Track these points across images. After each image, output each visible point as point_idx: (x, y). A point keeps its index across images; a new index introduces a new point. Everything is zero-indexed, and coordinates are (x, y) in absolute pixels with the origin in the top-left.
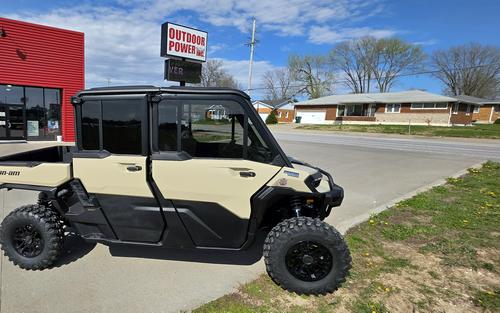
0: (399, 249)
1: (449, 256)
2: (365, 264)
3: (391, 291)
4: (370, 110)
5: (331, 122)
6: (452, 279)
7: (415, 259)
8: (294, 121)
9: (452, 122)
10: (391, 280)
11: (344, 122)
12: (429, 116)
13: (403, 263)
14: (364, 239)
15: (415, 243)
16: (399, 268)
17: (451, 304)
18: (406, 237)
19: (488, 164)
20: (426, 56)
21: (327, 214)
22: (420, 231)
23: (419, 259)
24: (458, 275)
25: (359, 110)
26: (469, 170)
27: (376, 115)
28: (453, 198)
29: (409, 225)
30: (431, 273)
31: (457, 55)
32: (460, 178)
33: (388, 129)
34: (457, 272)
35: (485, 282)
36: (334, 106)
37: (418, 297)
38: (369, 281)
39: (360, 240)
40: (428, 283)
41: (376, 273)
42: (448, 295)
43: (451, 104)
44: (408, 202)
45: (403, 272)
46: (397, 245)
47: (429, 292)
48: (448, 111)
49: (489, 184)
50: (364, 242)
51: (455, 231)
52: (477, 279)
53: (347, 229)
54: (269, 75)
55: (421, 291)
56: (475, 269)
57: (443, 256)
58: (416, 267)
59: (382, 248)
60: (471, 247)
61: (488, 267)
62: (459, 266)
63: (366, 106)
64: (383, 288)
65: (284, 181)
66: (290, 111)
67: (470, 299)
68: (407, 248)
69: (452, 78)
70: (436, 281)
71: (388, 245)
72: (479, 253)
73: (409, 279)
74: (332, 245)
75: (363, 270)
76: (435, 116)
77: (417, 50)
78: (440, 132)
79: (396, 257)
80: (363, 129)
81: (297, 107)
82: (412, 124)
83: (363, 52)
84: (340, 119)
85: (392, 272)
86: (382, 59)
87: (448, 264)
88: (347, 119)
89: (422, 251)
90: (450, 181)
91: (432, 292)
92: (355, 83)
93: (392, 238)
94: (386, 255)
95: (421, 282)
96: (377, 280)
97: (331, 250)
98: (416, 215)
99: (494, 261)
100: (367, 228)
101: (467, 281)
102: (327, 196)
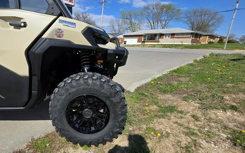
0: (169, 99)
1: (204, 102)
2: (143, 112)
3: (162, 136)
4: (157, 37)
5: (140, 43)
6: (210, 120)
7: (181, 105)
8: (123, 43)
9: (192, 42)
10: (163, 125)
11: (146, 43)
12: (182, 39)
13: (172, 109)
14: (146, 94)
15: (180, 94)
16: (169, 114)
17: (213, 145)
18: (174, 91)
19: (212, 54)
20: (182, 13)
21: (115, 73)
22: (183, 86)
23: (183, 106)
24: (213, 116)
25: (152, 37)
26: (204, 56)
27: (160, 39)
28: (199, 68)
29: (176, 83)
30: (193, 116)
31: (195, 13)
32: (200, 60)
33: (165, 46)
34: (212, 113)
35: (235, 121)
36: (141, 36)
37: (185, 140)
38: (144, 127)
39: (143, 94)
40: (191, 126)
41: (151, 119)
42: (209, 136)
43: (192, 34)
44: (175, 71)
45: (172, 117)
46: (168, 96)
47: (193, 134)
48: (190, 37)
49: (215, 61)
50: (146, 96)
51: (204, 85)
52: (228, 119)
53: (136, 87)
54: (112, 21)
55: (187, 134)
56: (224, 110)
57: (200, 102)
58: (181, 112)
59: (157, 99)
60: (219, 94)
61: (233, 108)
62: (213, 108)
63: (156, 35)
64: (156, 132)
65: (59, 32)
66: (121, 38)
67: (228, 138)
68: (175, 98)
69: (192, 24)
70: (197, 123)
71: (162, 97)
72: (225, 97)
73: (177, 122)
74: (108, 98)
75: (142, 117)
76: (185, 39)
77: (179, 10)
78: (187, 47)
79: (167, 105)
80: (154, 46)
81: (125, 36)
82: (175, 44)
83: (155, 10)
84: (144, 42)
85: (163, 117)
86: (163, 14)
87: (205, 108)
88: (147, 42)
89: (185, 99)
90: (196, 61)
91: (196, 134)
92: (151, 26)
93: (165, 92)
94: (160, 104)
95: (186, 125)
96: (151, 125)
97: (108, 103)
98: (180, 77)
99: (237, 103)
100: (149, 86)
101: (221, 122)
102: (109, 52)
